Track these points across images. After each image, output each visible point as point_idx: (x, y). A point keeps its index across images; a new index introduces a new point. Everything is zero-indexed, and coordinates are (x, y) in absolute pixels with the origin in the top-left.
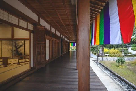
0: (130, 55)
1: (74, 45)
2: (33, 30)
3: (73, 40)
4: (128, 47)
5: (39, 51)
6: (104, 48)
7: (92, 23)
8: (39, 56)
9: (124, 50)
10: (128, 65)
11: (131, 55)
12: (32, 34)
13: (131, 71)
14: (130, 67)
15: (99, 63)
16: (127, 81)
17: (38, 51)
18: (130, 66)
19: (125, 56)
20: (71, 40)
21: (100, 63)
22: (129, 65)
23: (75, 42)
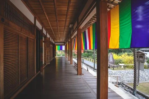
1: (61, 49)
23: (63, 44)
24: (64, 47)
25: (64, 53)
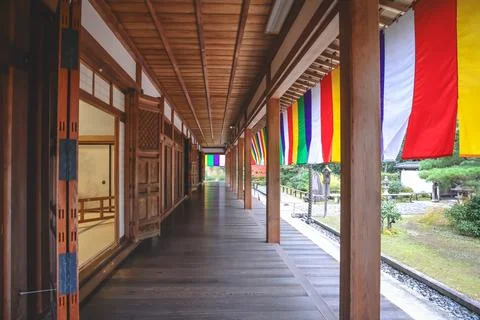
0: (407, 197)
1: (216, 163)
2: (123, 110)
3: (217, 143)
4: (401, 169)
5: (144, 181)
6: (329, 173)
7: (309, 92)
8: (142, 200)
9: (389, 178)
10: (410, 228)
11: (409, 194)
12: (121, 125)
13: (420, 244)
14: (415, 233)
15: (315, 222)
16: (419, 273)
17: (140, 184)
18: (416, 229)
19: (393, 197)
20: (209, 144)
21: (318, 224)
22: (411, 226)
23: (221, 150)
24: (222, 158)
25: (223, 173)
